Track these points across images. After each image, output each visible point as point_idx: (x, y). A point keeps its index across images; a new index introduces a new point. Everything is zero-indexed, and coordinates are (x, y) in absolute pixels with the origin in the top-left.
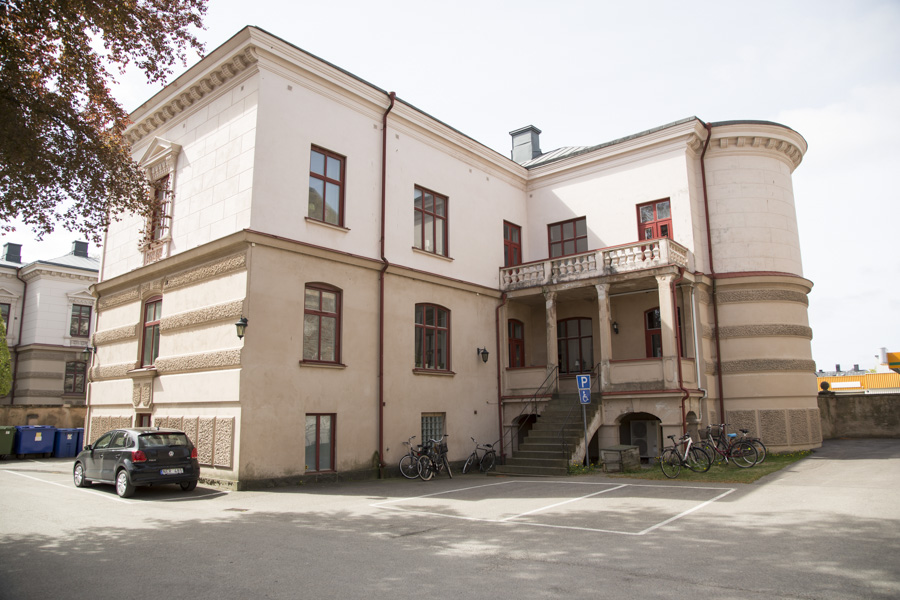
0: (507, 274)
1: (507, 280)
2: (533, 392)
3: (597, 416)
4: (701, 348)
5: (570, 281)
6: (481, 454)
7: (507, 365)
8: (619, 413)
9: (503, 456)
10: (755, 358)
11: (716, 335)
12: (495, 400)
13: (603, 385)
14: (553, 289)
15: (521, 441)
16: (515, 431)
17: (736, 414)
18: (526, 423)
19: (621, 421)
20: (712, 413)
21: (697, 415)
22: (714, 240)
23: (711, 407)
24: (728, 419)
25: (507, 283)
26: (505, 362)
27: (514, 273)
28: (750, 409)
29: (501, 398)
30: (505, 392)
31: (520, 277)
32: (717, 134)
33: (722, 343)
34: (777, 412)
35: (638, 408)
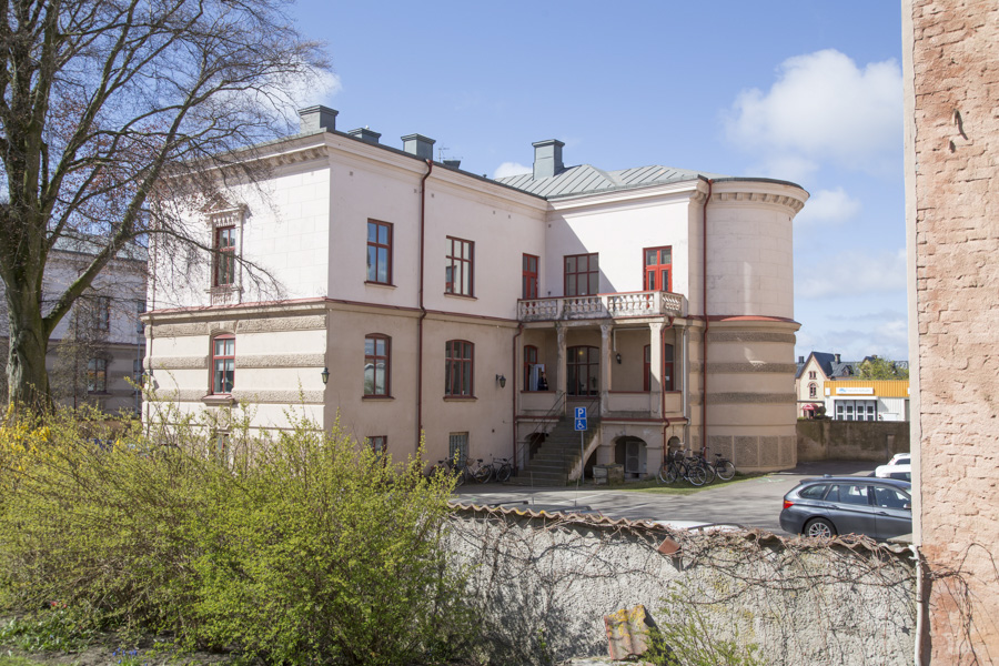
0: (525, 306)
1: (524, 311)
2: (545, 414)
3: (596, 438)
4: (690, 382)
5: (579, 319)
6: (498, 467)
7: (522, 389)
8: (614, 436)
9: (516, 468)
10: (736, 391)
11: (704, 370)
12: (510, 419)
13: (602, 412)
14: (564, 324)
15: (531, 457)
16: (528, 447)
17: (717, 439)
18: (537, 440)
19: (617, 442)
20: (694, 438)
21: (681, 439)
22: (709, 285)
23: (694, 432)
24: (710, 444)
25: (525, 313)
26: (520, 385)
27: (531, 305)
28: (727, 435)
29: (516, 418)
30: (519, 413)
31: (536, 311)
32: (717, 189)
33: (709, 377)
34: (750, 438)
35: (630, 432)
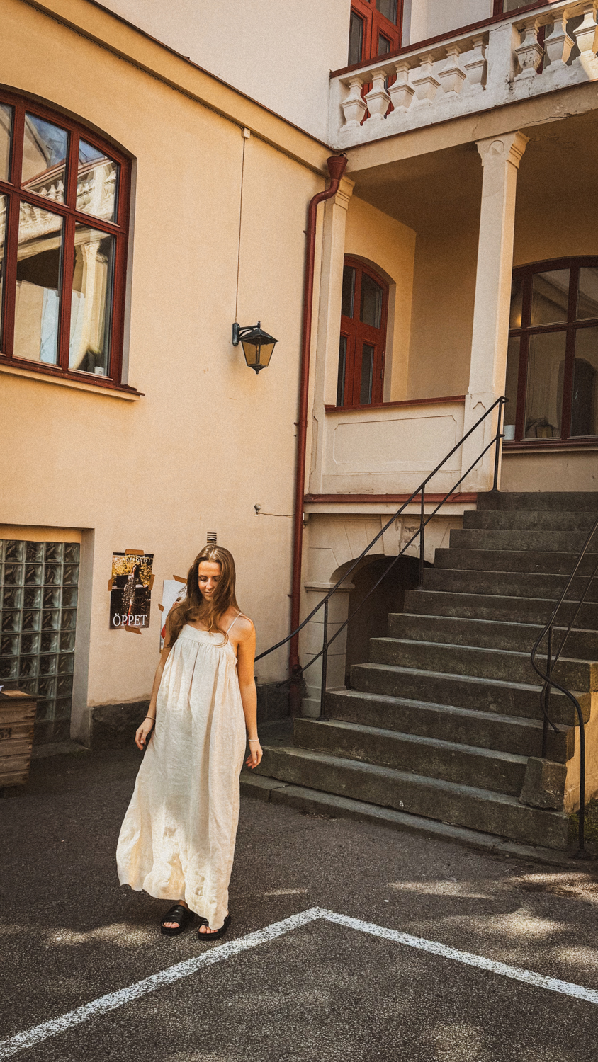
0: (355, 91)
1: (352, 111)
2: (413, 486)
7: (331, 396)
12: (283, 504)
16: (339, 608)
25: (352, 121)
26: (326, 386)
27: (378, 86)
29: (302, 499)
30: (318, 482)
31: (397, 97)
